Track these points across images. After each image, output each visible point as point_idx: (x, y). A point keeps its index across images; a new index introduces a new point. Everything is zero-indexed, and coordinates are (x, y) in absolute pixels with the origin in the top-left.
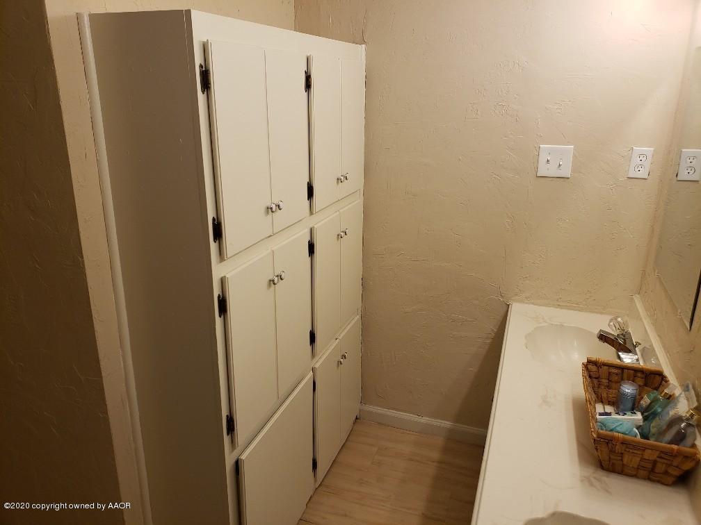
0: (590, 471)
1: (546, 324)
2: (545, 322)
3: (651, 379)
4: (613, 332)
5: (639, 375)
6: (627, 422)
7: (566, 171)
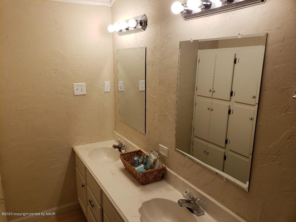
0: (141, 187)
1: (92, 150)
2: (91, 149)
3: (139, 153)
4: (117, 144)
5: (135, 153)
6: (140, 168)
7: (84, 92)
